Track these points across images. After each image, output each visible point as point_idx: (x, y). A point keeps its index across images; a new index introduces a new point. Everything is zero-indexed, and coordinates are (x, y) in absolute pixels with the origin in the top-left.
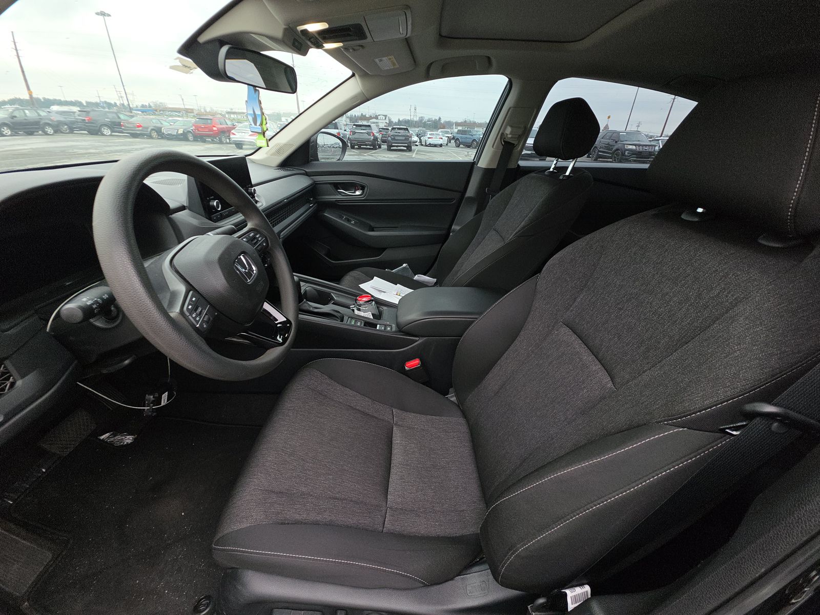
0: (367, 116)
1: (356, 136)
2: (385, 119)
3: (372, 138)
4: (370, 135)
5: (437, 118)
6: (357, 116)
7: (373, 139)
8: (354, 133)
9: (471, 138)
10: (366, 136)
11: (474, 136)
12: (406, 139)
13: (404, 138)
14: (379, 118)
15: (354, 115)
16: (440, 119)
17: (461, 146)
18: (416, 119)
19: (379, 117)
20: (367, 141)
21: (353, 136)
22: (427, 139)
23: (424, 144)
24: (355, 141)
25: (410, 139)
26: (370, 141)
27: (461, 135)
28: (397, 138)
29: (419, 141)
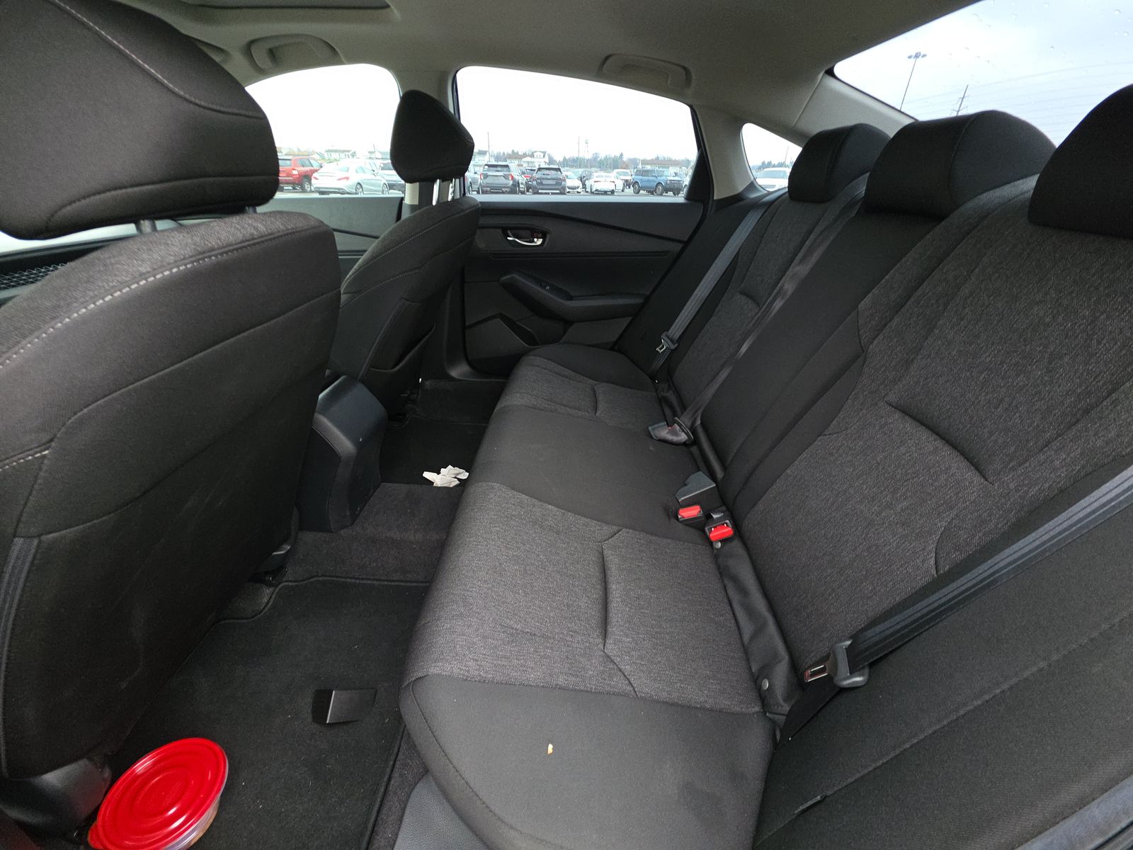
0: (520, 153)
1: (489, 180)
2: (544, 156)
3: (511, 182)
4: (508, 179)
5: (618, 155)
6: (506, 153)
7: (513, 185)
8: (486, 176)
9: (655, 181)
10: (503, 181)
11: (659, 178)
12: (557, 184)
13: (554, 182)
14: (535, 156)
15: (502, 153)
16: (622, 155)
17: (641, 192)
18: (588, 156)
19: (535, 154)
20: (504, 187)
21: (485, 181)
22: (593, 183)
23: (588, 190)
24: (487, 187)
25: (563, 183)
26: (508, 187)
27: (641, 177)
28: (544, 182)
29: (581, 186)
